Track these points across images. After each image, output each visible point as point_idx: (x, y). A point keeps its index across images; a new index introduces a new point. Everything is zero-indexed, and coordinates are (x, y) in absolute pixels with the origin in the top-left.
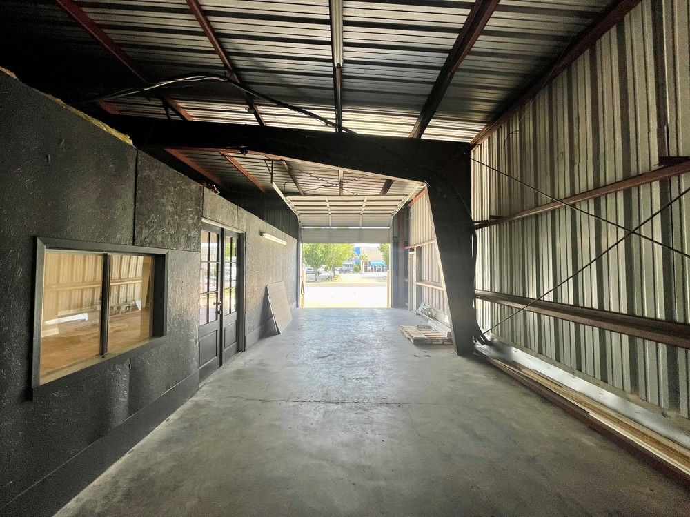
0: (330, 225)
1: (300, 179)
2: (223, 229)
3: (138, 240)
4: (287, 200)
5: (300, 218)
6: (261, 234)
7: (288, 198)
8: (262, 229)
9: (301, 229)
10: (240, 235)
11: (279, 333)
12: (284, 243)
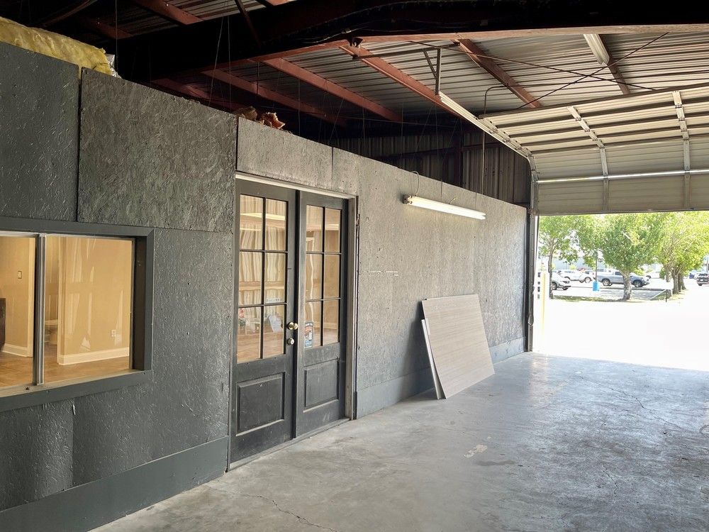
0: (605, 170)
1: (522, 76)
2: (297, 192)
3: (86, 214)
4: (486, 124)
5: (537, 162)
6: (404, 199)
7: (487, 120)
8: (406, 188)
9: (537, 186)
10: (346, 202)
11: (443, 397)
12: (479, 216)
